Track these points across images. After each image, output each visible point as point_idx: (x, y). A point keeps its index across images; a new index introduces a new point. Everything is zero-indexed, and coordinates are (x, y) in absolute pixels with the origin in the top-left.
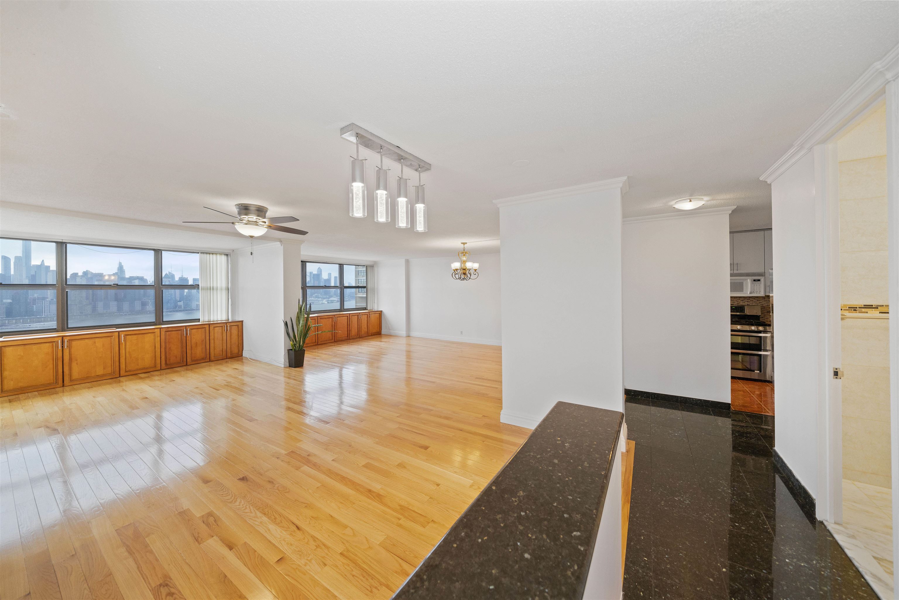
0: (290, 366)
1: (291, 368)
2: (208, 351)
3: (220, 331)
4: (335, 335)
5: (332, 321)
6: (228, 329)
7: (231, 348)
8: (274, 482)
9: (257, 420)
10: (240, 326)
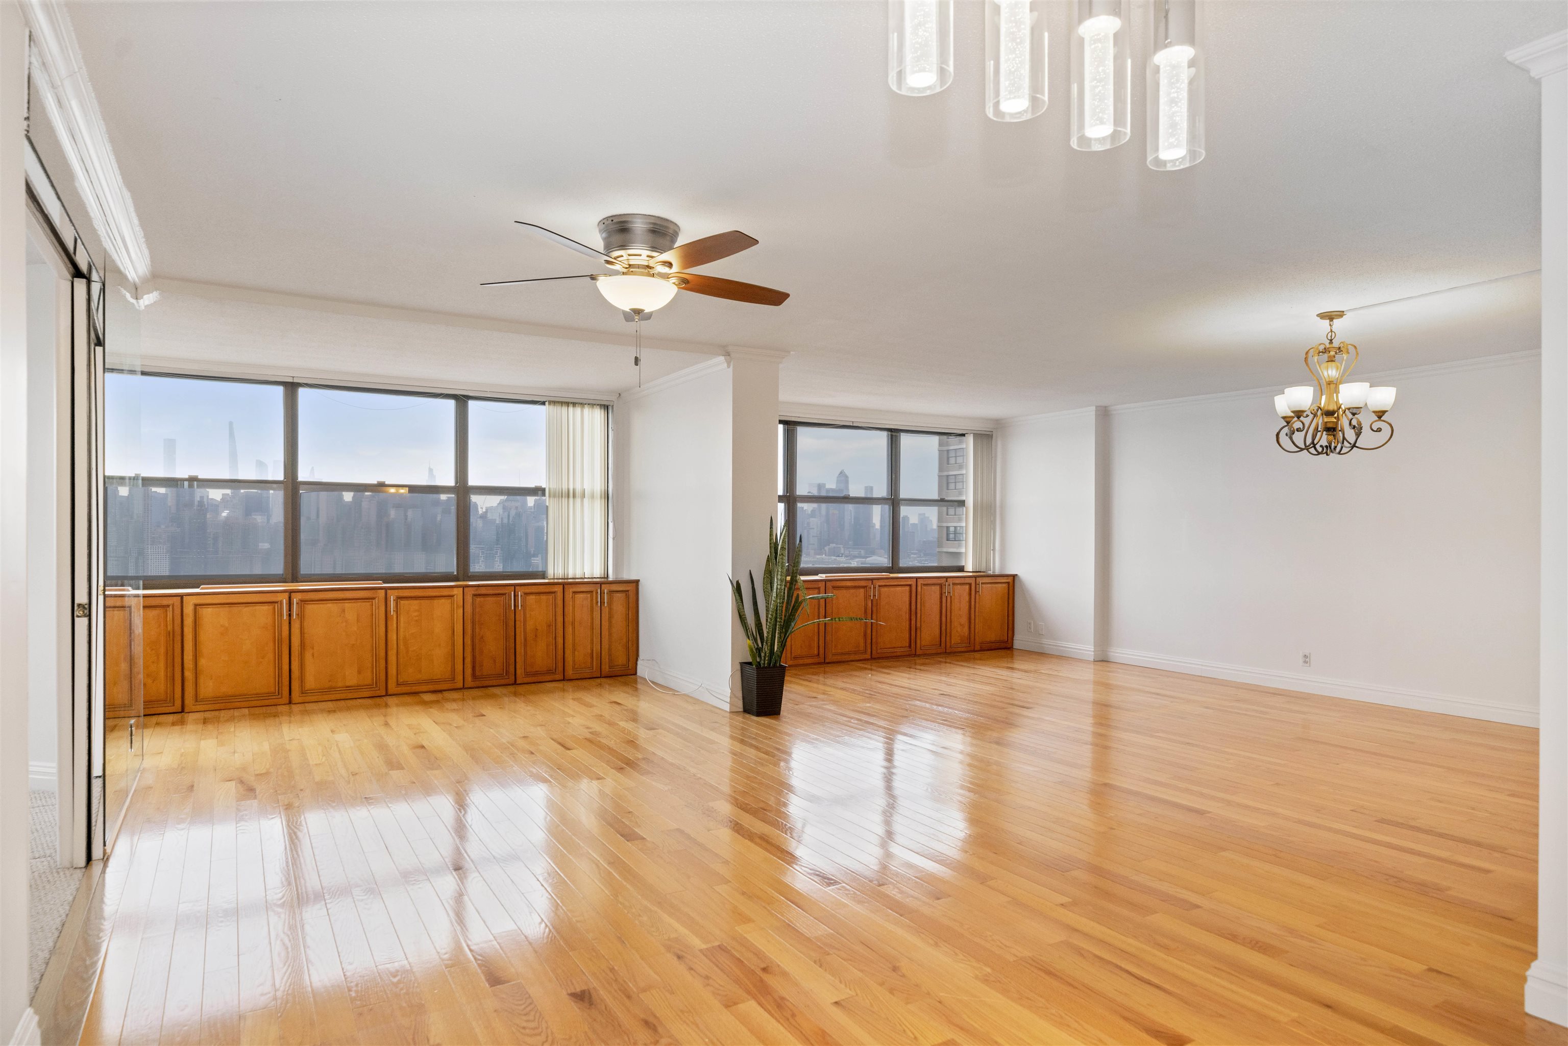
0: (747, 710)
1: (748, 716)
2: (560, 652)
3: (587, 603)
4: (874, 640)
5: (866, 597)
6: (604, 599)
7: (610, 649)
8: (660, 1029)
9: (644, 839)
10: (632, 595)
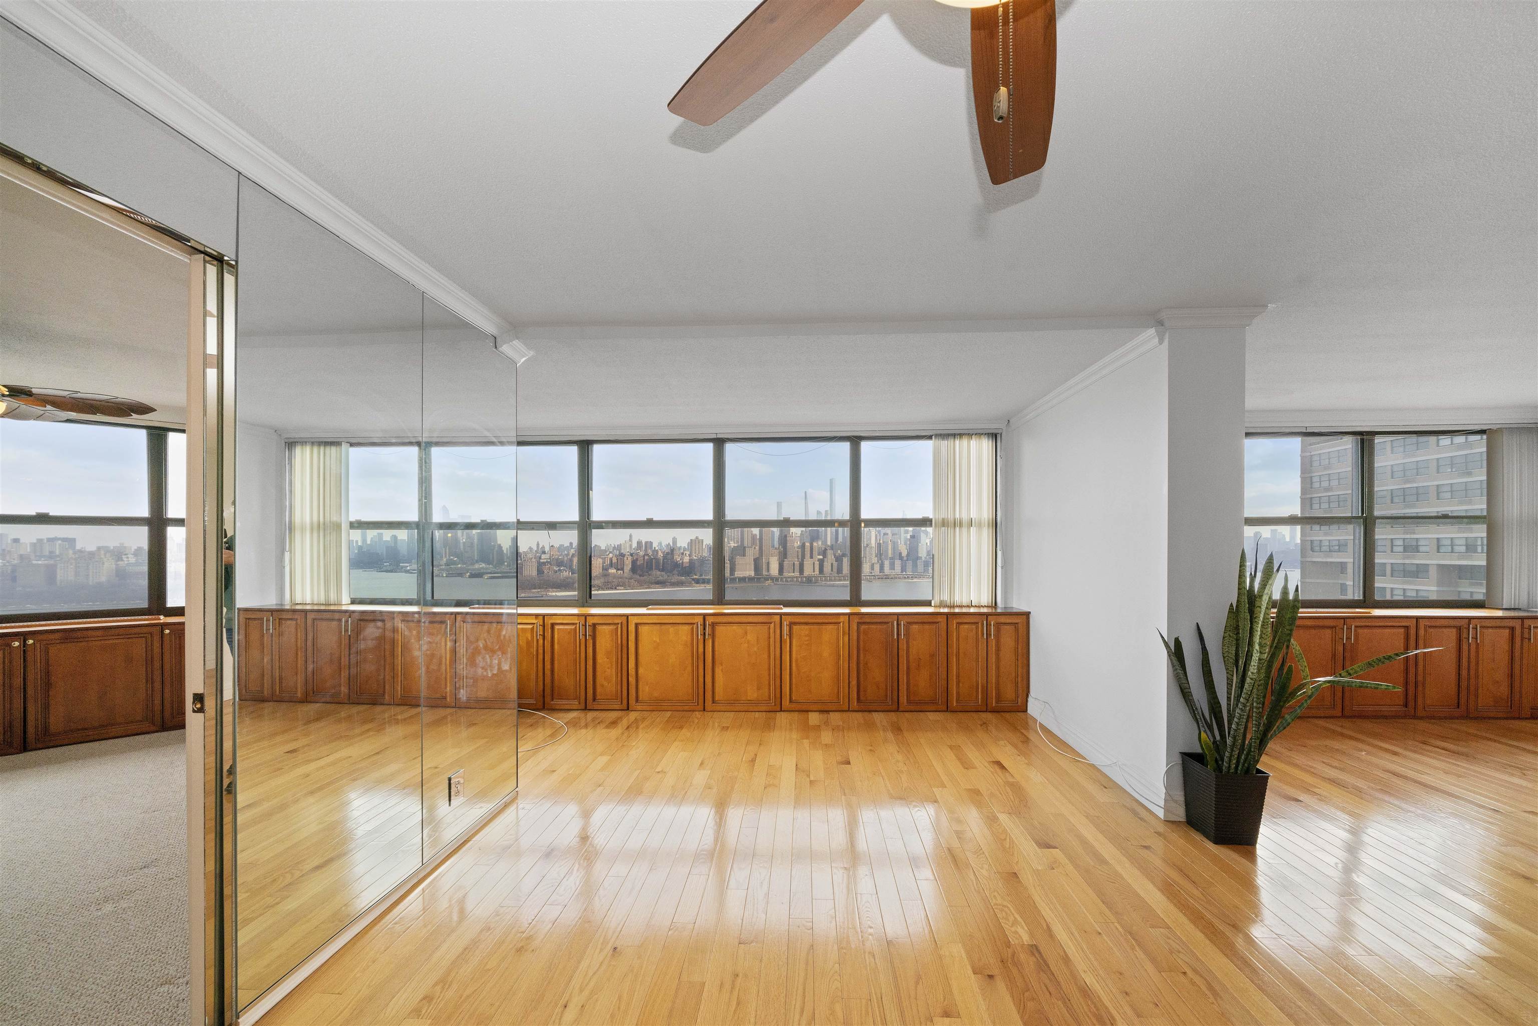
0: (1196, 826)
1: (1199, 837)
2: (944, 682)
3: (974, 634)
4: (1347, 694)
5: (1334, 641)
6: (990, 631)
7: (997, 684)
10: (1022, 630)
